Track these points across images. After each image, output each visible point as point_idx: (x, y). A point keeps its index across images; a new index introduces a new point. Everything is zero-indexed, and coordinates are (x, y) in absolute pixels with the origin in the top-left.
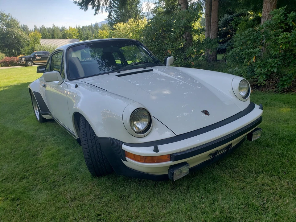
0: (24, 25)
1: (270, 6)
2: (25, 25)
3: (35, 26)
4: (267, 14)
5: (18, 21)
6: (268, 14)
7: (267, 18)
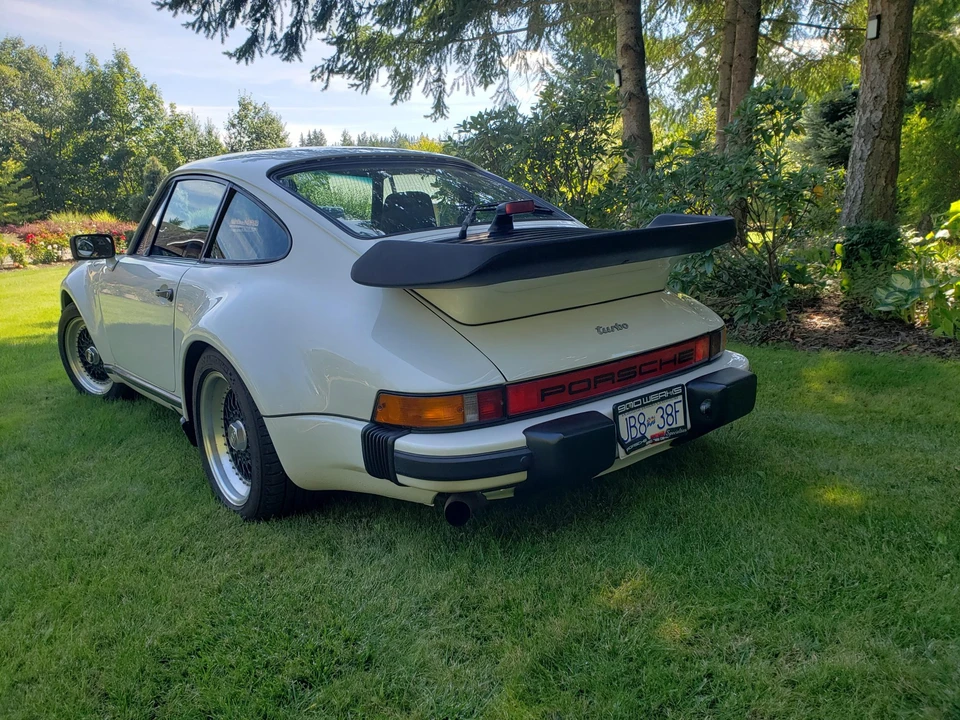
0: (315, 132)
1: (878, 70)
2: (318, 131)
3: (345, 135)
4: (869, 95)
5: (283, 122)
6: (874, 95)
7: (868, 109)
